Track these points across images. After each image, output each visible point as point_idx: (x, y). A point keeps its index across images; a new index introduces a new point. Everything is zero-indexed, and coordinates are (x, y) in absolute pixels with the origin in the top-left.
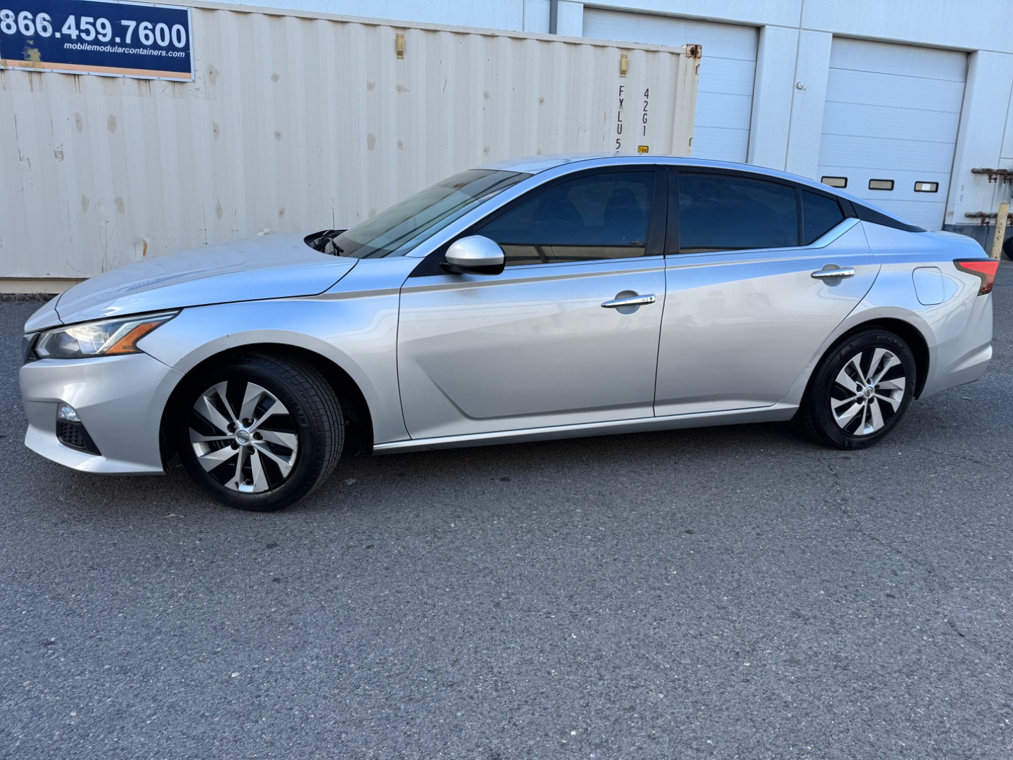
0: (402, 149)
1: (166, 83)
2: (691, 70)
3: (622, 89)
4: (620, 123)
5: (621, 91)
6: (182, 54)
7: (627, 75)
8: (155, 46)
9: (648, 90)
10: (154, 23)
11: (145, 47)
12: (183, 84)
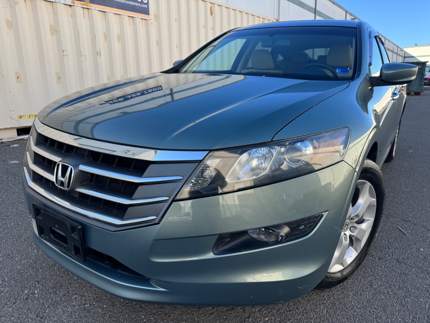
1: (141, 20)
6: (146, 6)
8: (136, 1)
11: (133, 1)
12: (146, 20)
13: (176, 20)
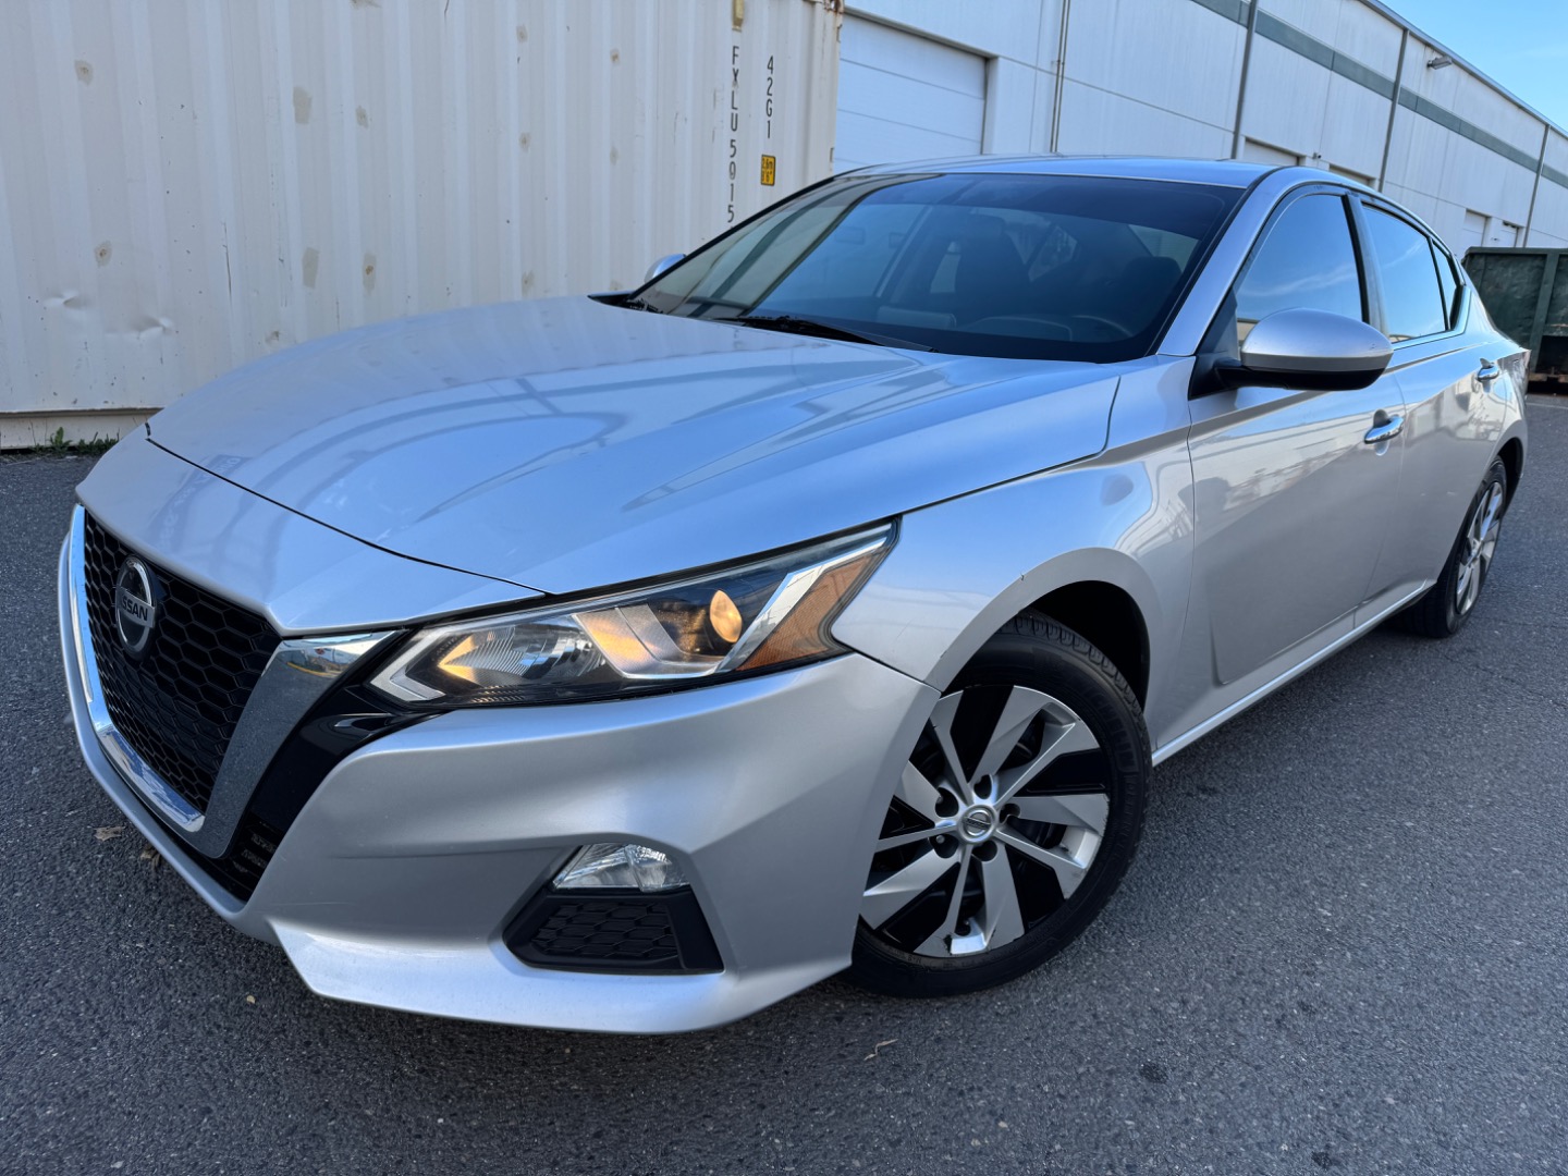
0: (366, 126)
2: (831, 34)
3: (737, 52)
4: (735, 112)
5: (734, 55)
7: (744, 27)
9: (772, 58)
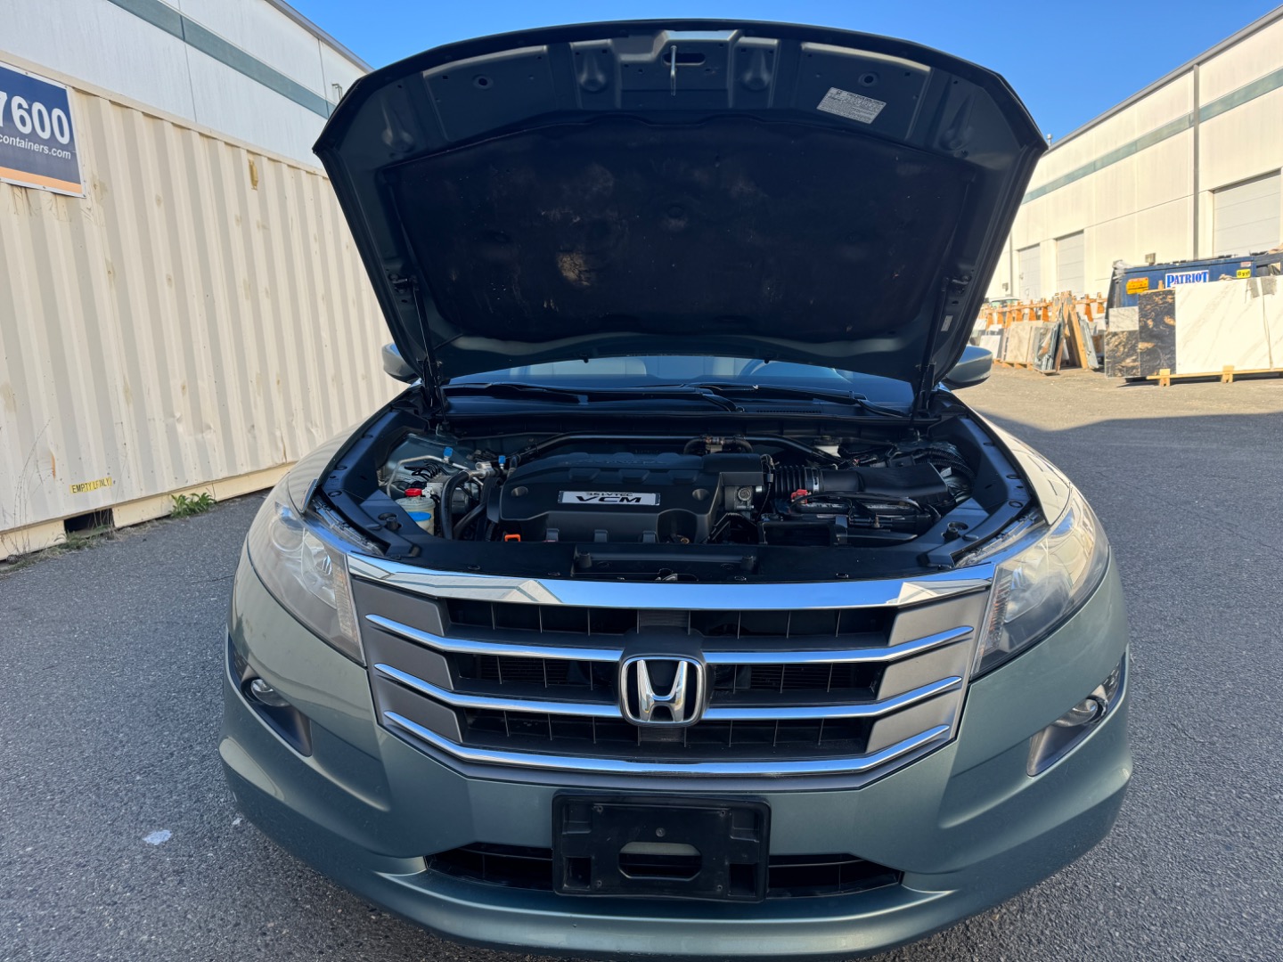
0: (269, 298)
1: (51, 196)
6: (66, 154)
8: (33, 136)
10: (31, 101)
11: (23, 136)
12: (69, 199)
13: (158, 201)
